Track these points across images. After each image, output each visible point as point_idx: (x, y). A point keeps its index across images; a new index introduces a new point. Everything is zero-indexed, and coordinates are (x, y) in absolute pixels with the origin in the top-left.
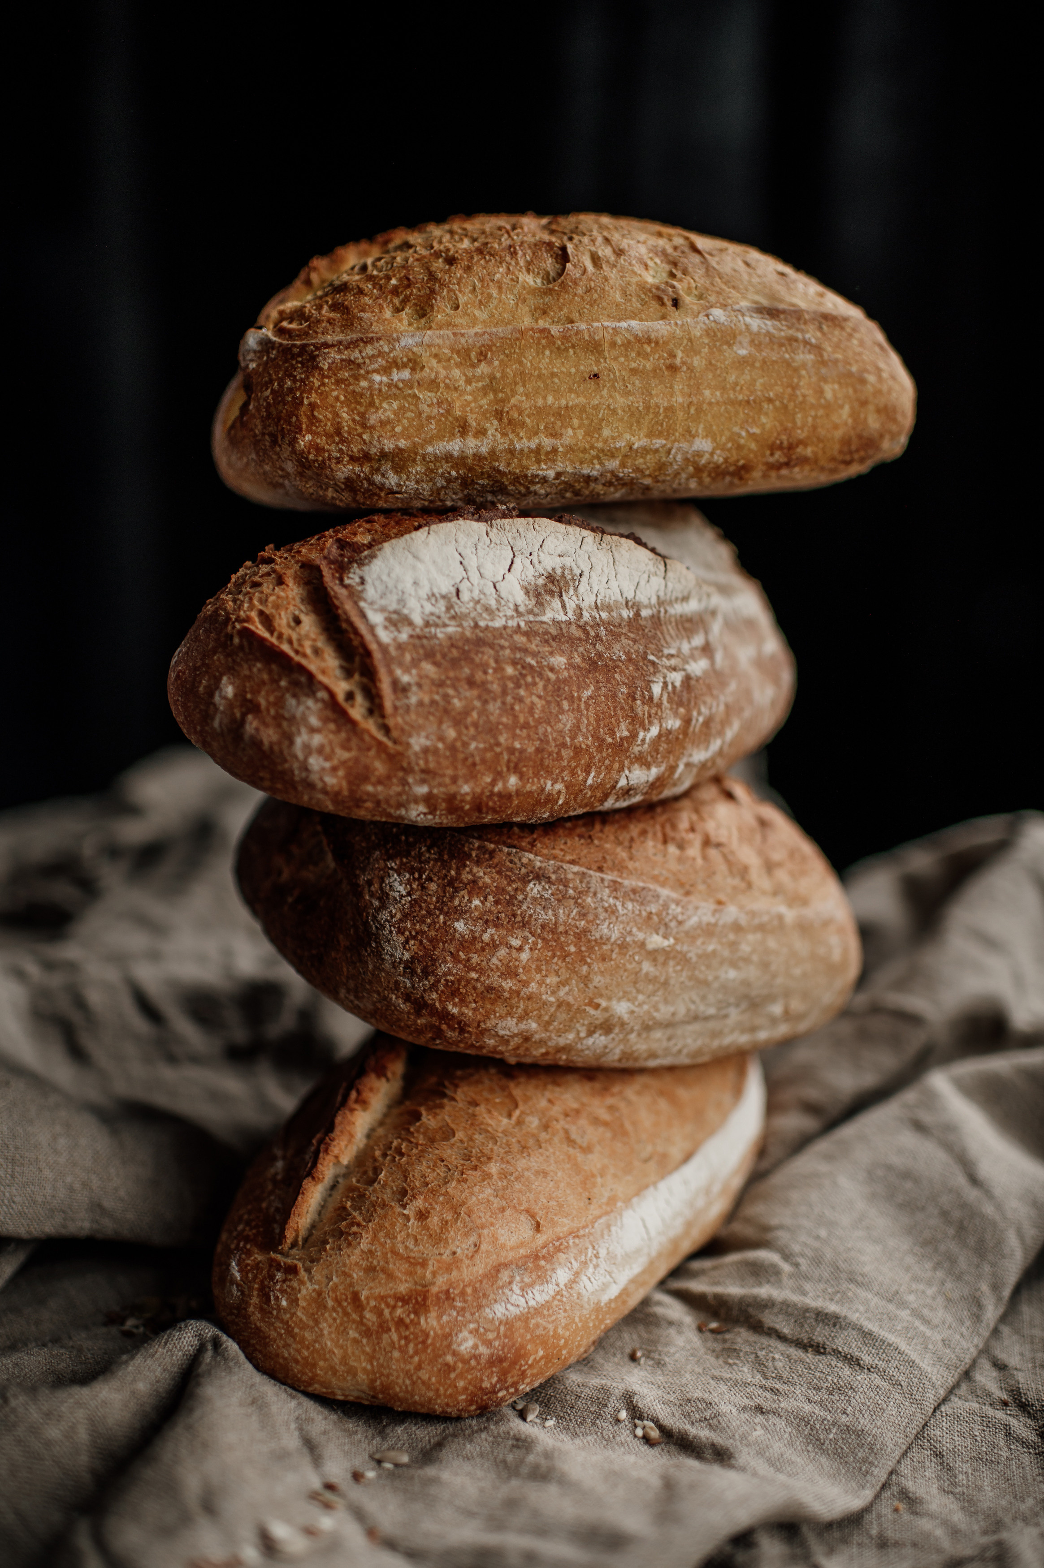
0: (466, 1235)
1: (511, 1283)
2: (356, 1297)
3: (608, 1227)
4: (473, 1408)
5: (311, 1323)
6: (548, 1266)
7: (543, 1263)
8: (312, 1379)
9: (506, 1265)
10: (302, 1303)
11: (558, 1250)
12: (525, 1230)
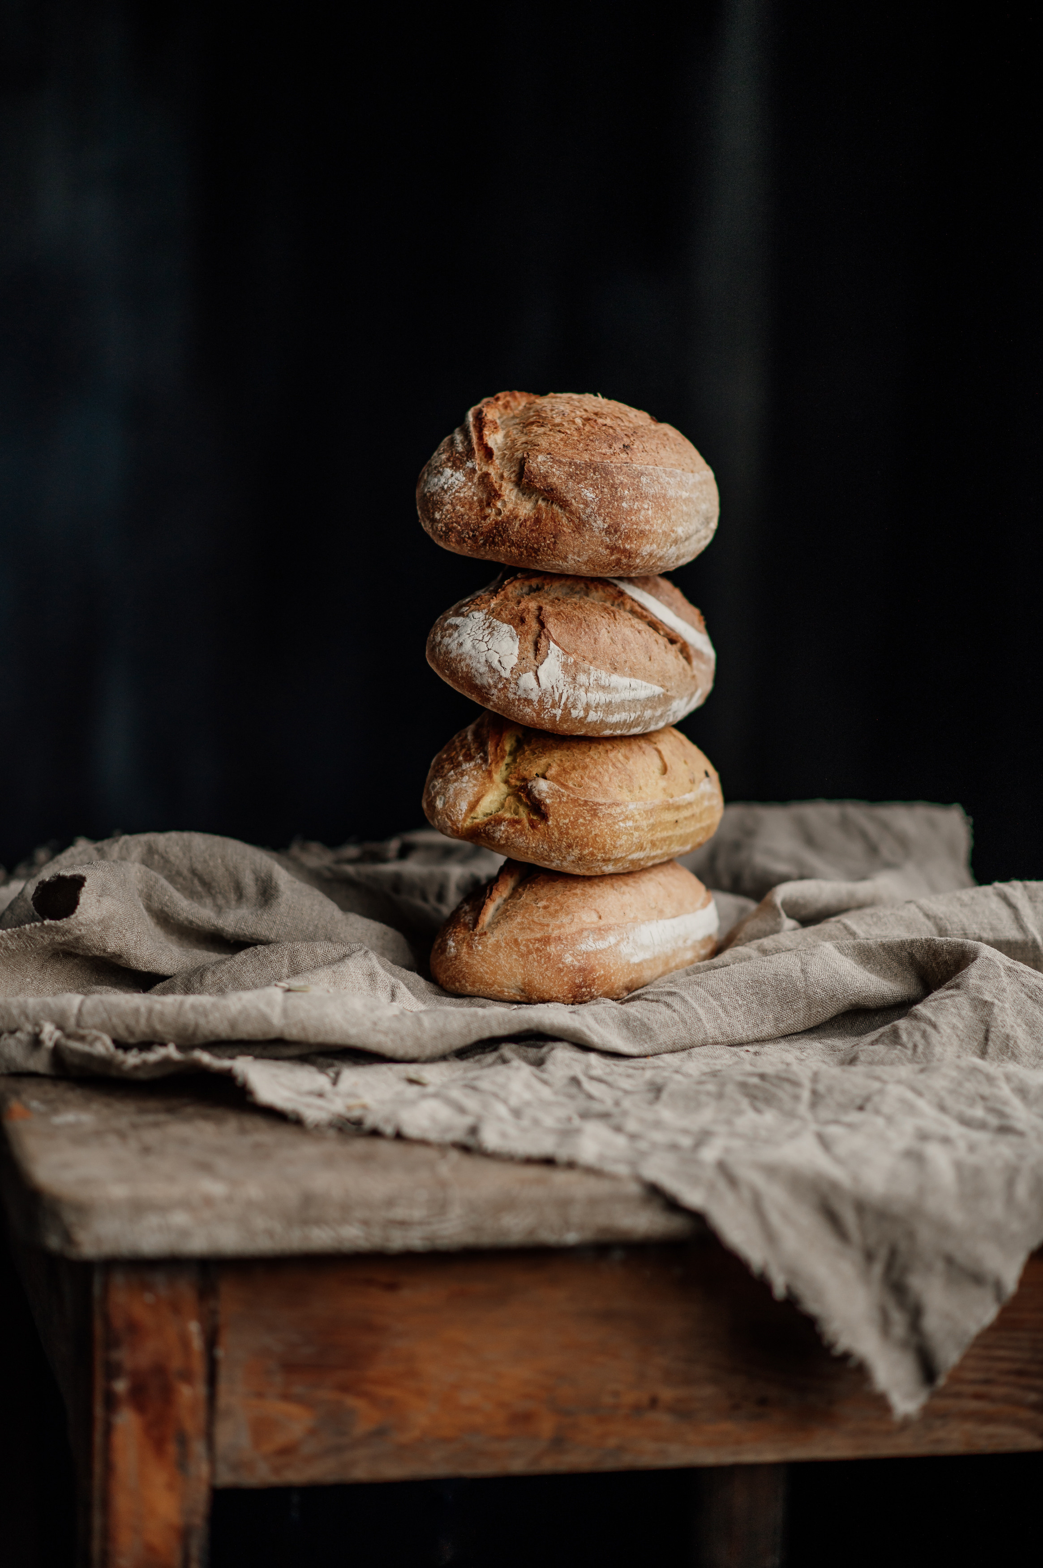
0: (567, 914)
1: (588, 937)
2: (516, 941)
3: (634, 928)
4: (570, 995)
5: (494, 954)
6: (605, 934)
7: (603, 932)
8: (494, 982)
9: (586, 929)
10: (490, 947)
11: (610, 929)
12: (595, 917)
